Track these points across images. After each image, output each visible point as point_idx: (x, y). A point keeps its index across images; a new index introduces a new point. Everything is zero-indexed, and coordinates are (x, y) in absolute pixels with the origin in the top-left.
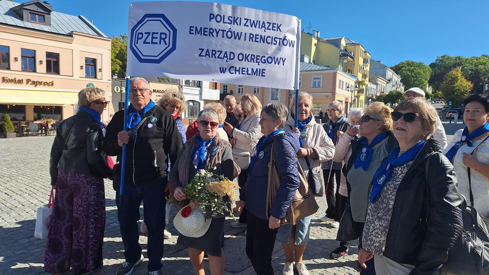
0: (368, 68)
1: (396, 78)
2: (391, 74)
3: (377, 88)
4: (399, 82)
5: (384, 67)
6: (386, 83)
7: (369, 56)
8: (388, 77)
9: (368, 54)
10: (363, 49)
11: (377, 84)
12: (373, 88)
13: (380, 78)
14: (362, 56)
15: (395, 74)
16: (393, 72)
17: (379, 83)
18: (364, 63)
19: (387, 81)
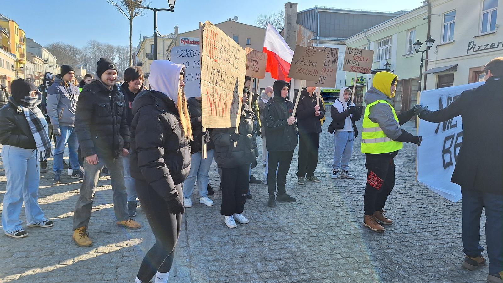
0: (24, 47)
1: (52, 59)
2: (47, 54)
3: (35, 68)
4: (55, 63)
5: (39, 47)
6: (43, 63)
7: (24, 34)
8: (44, 57)
9: (23, 32)
10: (17, 27)
11: (34, 64)
12: (31, 68)
13: (36, 58)
14: (18, 34)
15: (50, 54)
16: (49, 52)
17: (36, 62)
18: (20, 41)
19: (44, 61)
